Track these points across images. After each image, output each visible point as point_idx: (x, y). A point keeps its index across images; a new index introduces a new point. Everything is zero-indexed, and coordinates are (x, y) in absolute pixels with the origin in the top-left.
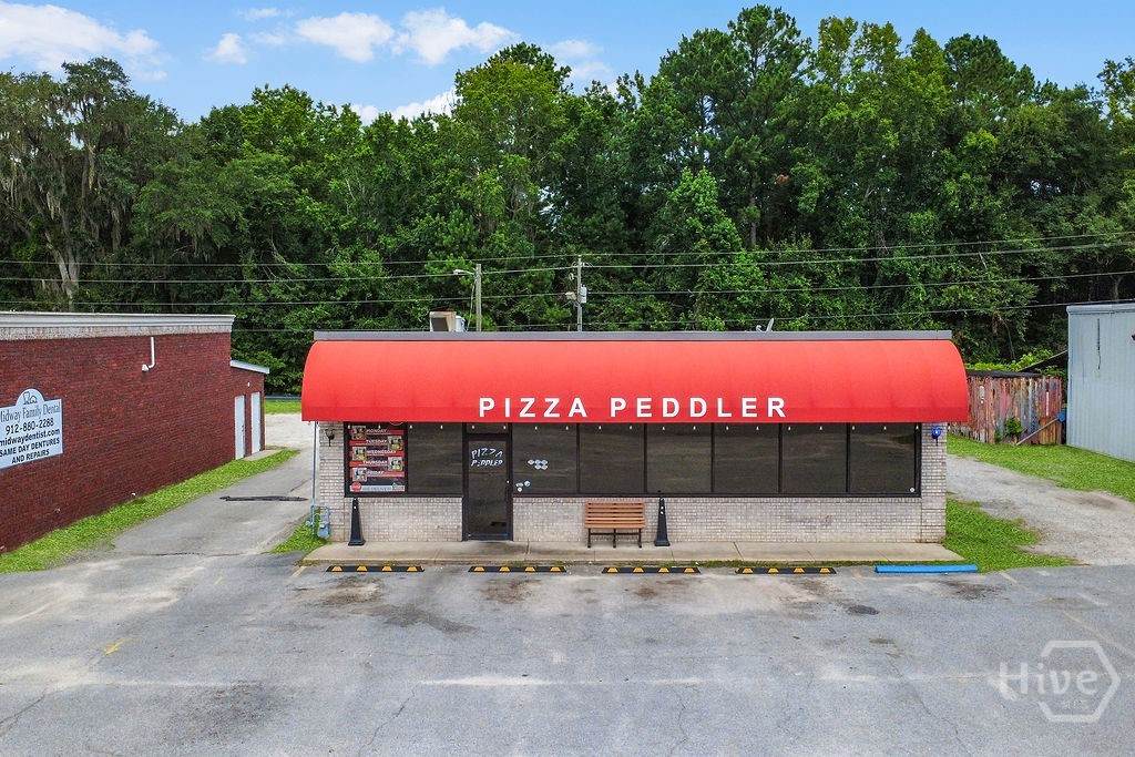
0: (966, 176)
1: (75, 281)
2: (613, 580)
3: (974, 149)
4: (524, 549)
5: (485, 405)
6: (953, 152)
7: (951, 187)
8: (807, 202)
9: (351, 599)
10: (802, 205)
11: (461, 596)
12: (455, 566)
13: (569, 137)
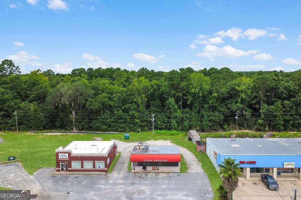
0: (212, 100)
1: (75, 114)
2: (154, 174)
3: (214, 96)
4: (147, 171)
5: (145, 160)
6: (211, 96)
7: (210, 101)
8: (189, 102)
9: (136, 176)
10: (188, 103)
11: (143, 175)
12: (142, 172)
13: (151, 90)
